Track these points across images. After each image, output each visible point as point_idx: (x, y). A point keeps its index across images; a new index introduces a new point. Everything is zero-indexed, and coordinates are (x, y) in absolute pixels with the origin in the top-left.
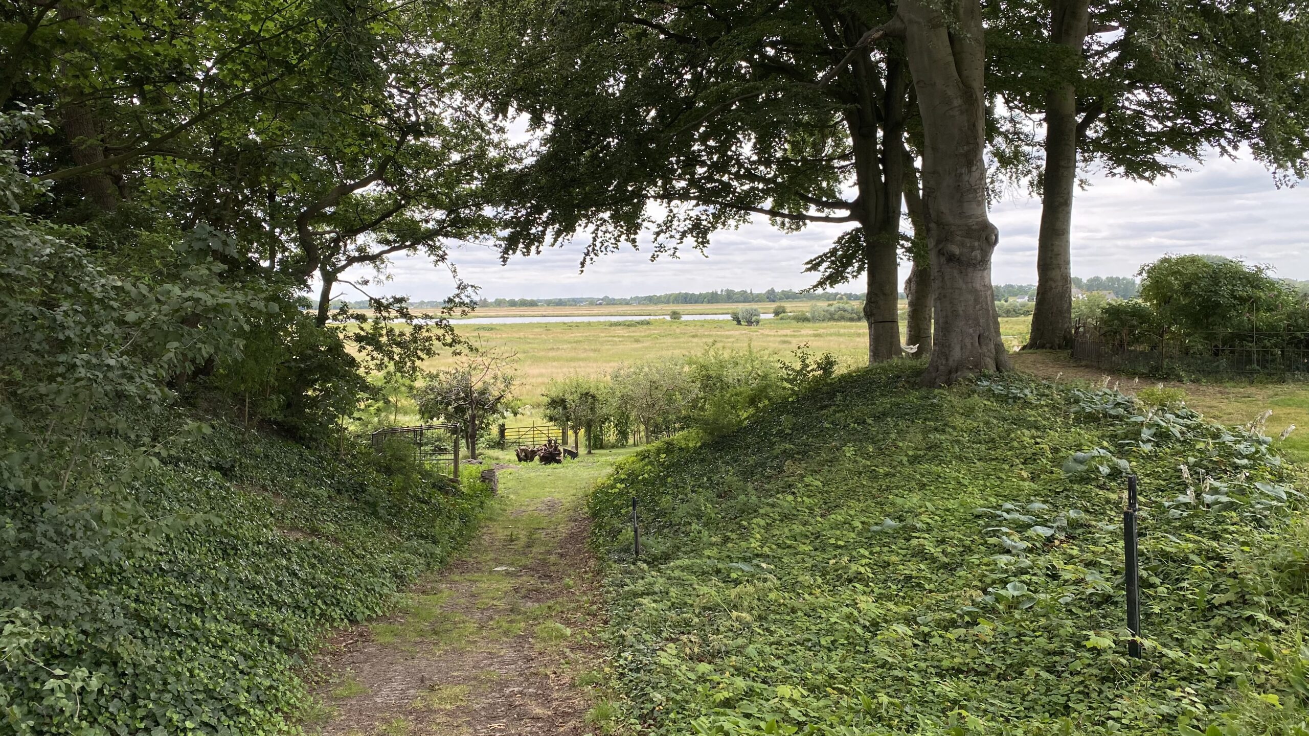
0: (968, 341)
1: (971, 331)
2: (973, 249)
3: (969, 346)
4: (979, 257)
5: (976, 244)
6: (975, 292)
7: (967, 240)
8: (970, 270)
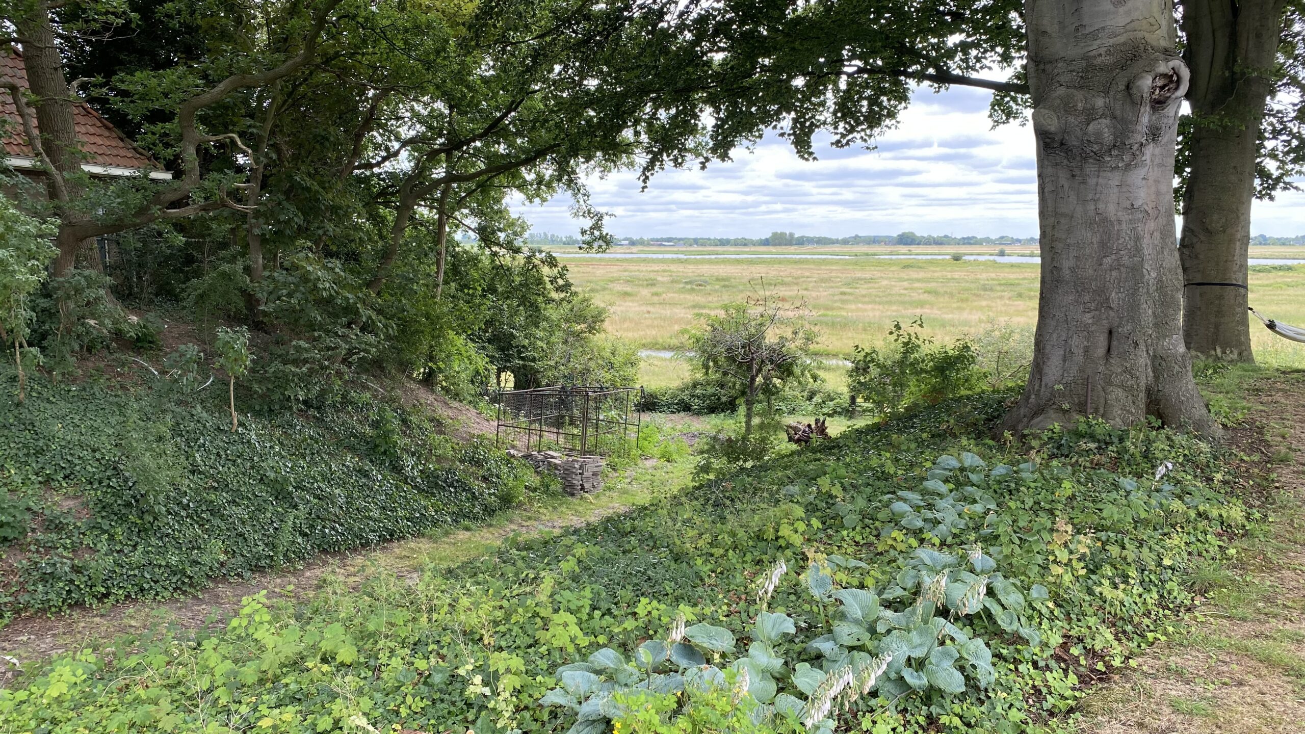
0: (1077, 343)
1: (1088, 318)
2: (1090, 115)
3: (1079, 357)
4: (1108, 137)
5: (1100, 102)
6: (1102, 223)
7: (1079, 95)
8: (1090, 168)
